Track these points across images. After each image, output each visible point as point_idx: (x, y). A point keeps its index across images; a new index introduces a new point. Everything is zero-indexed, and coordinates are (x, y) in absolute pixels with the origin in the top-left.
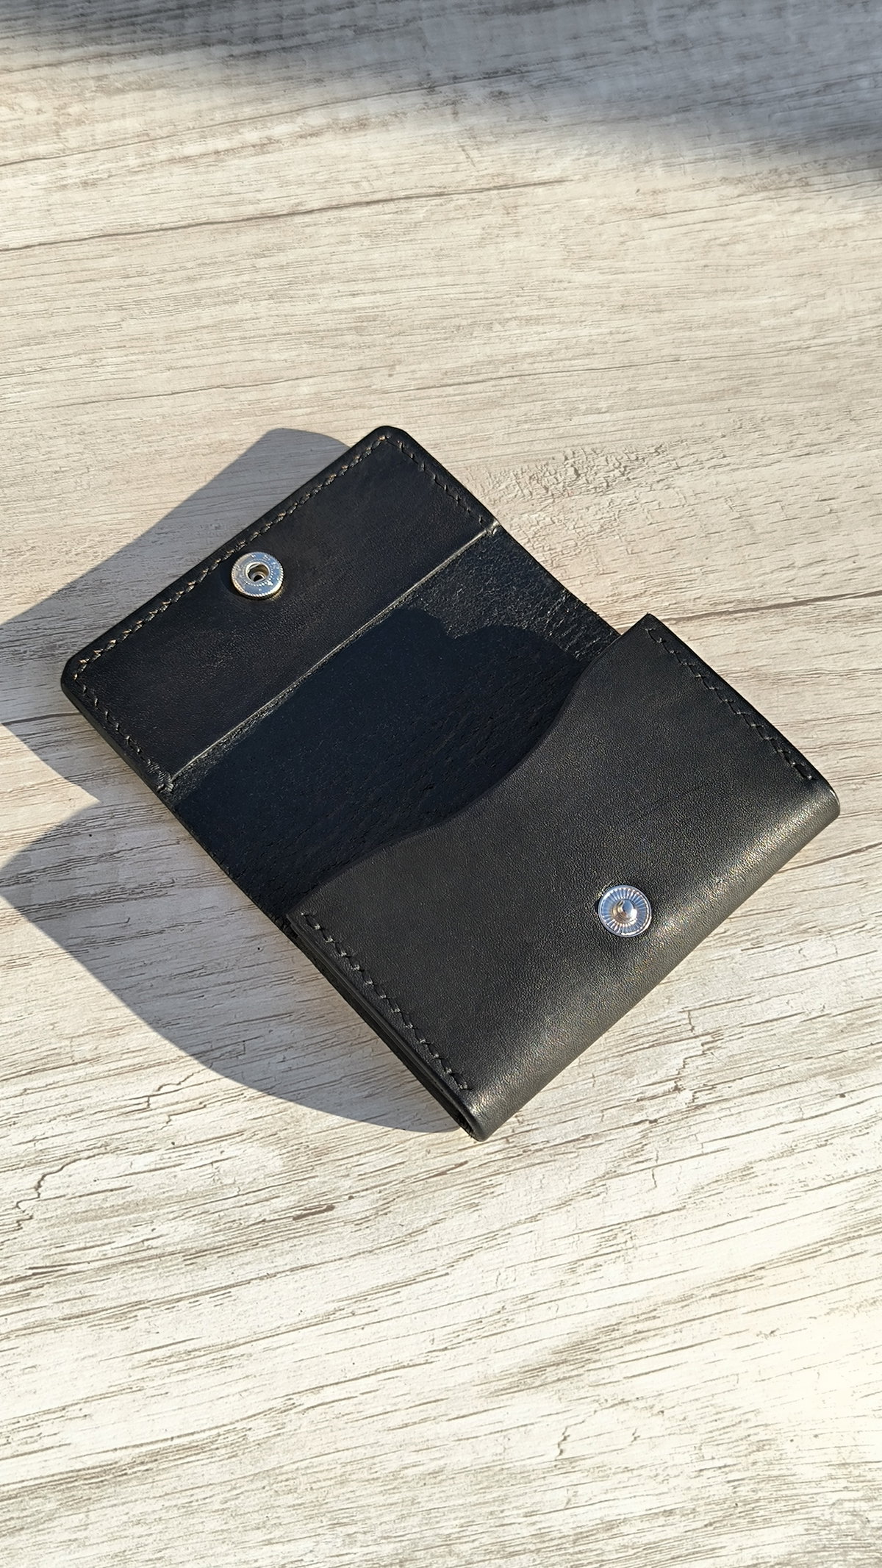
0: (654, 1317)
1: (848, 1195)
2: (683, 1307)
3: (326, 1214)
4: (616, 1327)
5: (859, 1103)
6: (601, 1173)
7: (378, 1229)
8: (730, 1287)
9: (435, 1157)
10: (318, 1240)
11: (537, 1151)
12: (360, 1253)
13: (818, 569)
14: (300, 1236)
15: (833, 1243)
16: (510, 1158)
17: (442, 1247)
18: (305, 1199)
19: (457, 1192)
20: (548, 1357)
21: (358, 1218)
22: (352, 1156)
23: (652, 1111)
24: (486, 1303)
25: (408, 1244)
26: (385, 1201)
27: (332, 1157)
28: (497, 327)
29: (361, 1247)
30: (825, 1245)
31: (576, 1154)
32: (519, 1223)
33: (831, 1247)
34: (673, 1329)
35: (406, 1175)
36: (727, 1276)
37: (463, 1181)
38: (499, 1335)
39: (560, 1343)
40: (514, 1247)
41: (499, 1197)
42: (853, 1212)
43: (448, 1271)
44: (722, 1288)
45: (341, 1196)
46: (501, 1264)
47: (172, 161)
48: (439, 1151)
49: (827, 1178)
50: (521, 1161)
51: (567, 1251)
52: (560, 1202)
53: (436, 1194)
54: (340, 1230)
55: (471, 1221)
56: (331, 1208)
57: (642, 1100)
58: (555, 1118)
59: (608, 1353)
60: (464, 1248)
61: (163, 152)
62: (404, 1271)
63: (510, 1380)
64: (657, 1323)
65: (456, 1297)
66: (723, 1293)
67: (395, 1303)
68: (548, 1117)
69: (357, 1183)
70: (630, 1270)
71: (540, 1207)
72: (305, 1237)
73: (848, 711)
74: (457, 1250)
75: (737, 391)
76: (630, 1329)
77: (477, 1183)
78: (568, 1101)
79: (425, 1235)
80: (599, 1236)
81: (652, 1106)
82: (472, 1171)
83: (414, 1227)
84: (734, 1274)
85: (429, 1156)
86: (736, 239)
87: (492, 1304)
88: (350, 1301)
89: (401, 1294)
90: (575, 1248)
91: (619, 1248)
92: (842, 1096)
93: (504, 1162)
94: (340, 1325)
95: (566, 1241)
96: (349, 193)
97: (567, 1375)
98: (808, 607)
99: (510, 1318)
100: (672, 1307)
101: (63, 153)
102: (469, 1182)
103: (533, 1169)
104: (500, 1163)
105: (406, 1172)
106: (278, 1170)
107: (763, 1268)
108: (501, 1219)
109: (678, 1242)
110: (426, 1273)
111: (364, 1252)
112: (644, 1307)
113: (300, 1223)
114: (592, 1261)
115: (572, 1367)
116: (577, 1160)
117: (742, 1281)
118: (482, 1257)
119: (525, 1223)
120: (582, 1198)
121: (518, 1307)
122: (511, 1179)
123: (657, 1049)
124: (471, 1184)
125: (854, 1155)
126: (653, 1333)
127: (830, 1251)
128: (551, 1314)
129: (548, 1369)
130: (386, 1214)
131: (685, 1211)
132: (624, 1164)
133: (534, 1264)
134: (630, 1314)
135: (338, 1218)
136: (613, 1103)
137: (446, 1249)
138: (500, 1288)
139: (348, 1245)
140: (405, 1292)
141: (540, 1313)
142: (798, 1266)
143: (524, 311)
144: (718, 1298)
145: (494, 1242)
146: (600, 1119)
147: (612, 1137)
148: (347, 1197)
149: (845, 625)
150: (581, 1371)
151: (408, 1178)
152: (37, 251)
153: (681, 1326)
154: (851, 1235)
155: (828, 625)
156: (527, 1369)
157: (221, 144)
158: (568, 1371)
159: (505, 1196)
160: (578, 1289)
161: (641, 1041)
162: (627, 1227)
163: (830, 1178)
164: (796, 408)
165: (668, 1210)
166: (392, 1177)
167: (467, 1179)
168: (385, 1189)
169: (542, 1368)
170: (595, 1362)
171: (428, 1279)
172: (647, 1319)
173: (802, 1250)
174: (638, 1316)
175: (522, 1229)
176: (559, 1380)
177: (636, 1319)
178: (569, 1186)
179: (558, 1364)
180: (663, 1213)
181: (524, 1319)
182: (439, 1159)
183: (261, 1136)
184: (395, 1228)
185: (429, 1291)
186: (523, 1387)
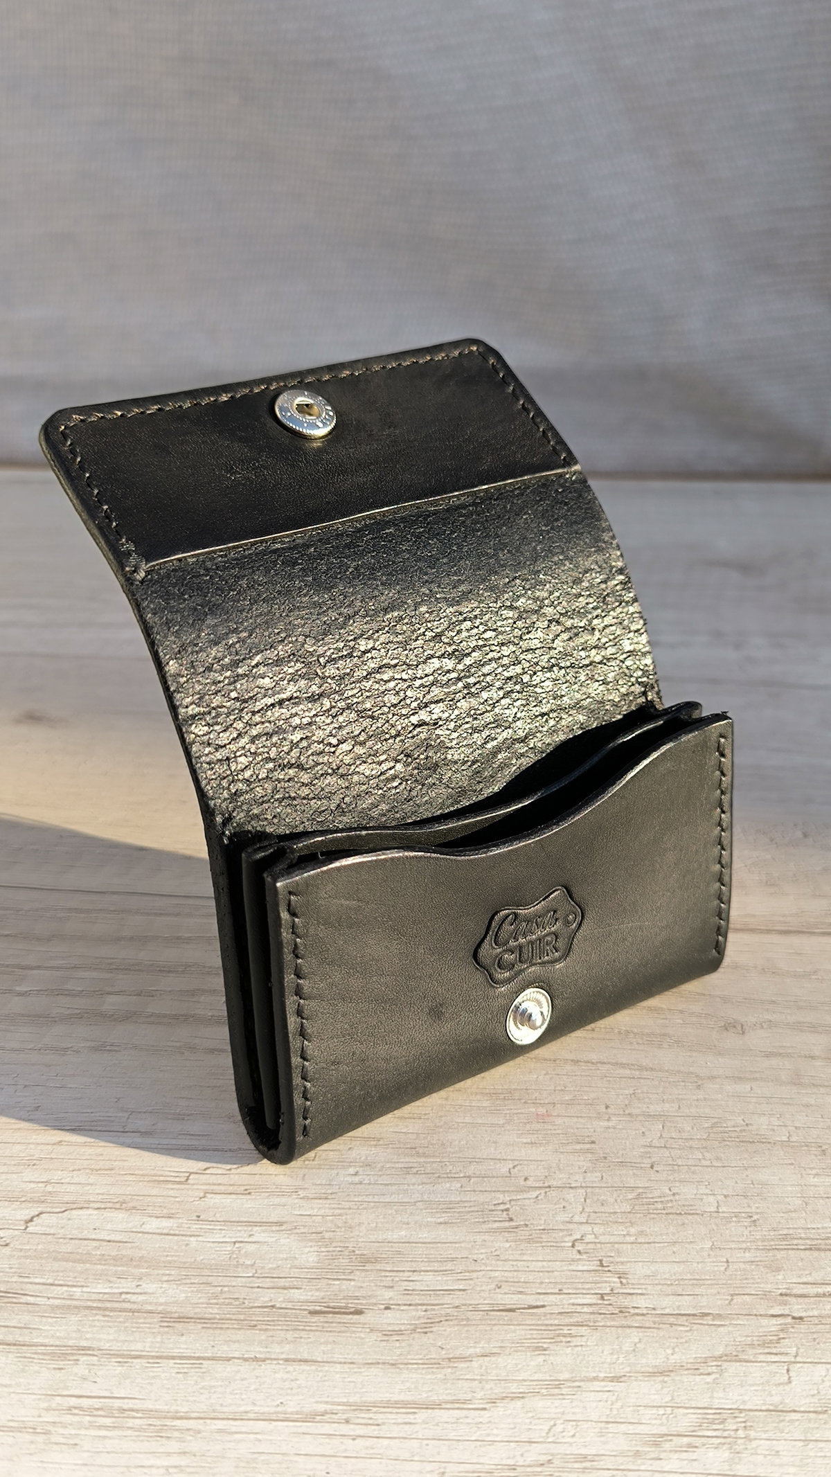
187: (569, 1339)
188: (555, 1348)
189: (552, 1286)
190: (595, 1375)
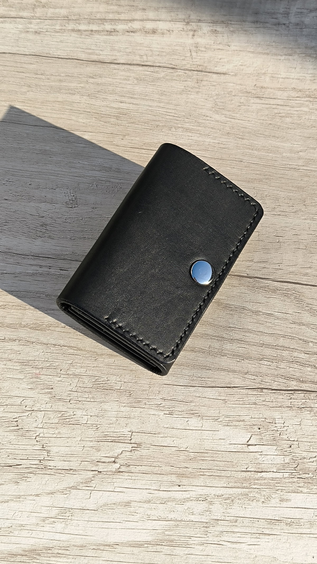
0: (67, 550)
1: (164, 527)
2: (80, 549)
4: (51, 549)
5: (185, 491)
6: (71, 486)
8: (102, 548)
9: (10, 459)
11: (50, 469)
13: (263, 265)
15: (150, 544)
16: (38, 468)
19: (13, 475)
20: (20, 551)
23: (101, 467)
24: (6, 522)
28: (173, 129)
30: (146, 544)
31: (64, 475)
32: (31, 495)
33: (149, 545)
34: (73, 557)
36: (102, 543)
37: (17, 471)
38: (5, 537)
39: (26, 547)
40: (25, 504)
41: (28, 483)
42: (163, 534)
44: (98, 547)
46: (18, 509)
47: (73, 30)
48: (13, 457)
49: (159, 517)
50: (42, 471)
51: (45, 512)
52: (50, 492)
53: (5, 473)
55: (13, 488)
57: (99, 462)
58: (62, 458)
59: (44, 558)
60: (6, 498)
61: (71, 26)
63: (2, 555)
64: (68, 552)
66: (98, 549)
68: (60, 457)
70: (66, 528)
71: (42, 492)
73: (250, 328)
74: (3, 498)
75: (260, 180)
76: (56, 551)
77: (22, 474)
78: (70, 453)
80: (59, 511)
81: (102, 466)
82: (22, 469)
84: (106, 543)
85: (8, 458)
86: (288, 115)
87: (8, 523)
90: (48, 512)
91: (65, 518)
92: (179, 486)
93: (36, 469)
95: (46, 508)
96: (137, 59)
97: (25, 561)
98: (251, 280)
99: (12, 531)
100: (76, 548)
101: (33, 18)
103: (45, 475)
104: (34, 469)
107: (118, 544)
108: (25, 491)
109: (89, 523)
112: (65, 544)
114: (53, 519)
115: (27, 558)
116: (64, 478)
117: (107, 547)
118: (12, 504)
119: (33, 496)
120: (59, 493)
121: (17, 528)
122: (35, 477)
123: (113, 443)
124: (19, 474)
125: (174, 511)
126: (64, 556)
127: (147, 547)
128: (28, 535)
129: (18, 556)
131: (97, 512)
132: (81, 485)
133: (30, 513)
134: (59, 545)
136: (87, 460)
138: (13, 518)
141: (24, 533)
142: (132, 549)
143: (187, 125)
144: (95, 551)
145: (19, 500)
146: (79, 464)
147: (81, 473)
149: (264, 291)
150: (30, 561)
152: (7, 55)
153: (76, 557)
154: (159, 543)
155: (256, 289)
156: (10, 553)
157: (95, 27)
159: (30, 483)
160: (42, 529)
161: (108, 438)
162: (72, 511)
163: (160, 518)
164: (282, 194)
165: (90, 509)
167: (19, 472)
169: (16, 555)
170: (37, 559)
172: (64, 550)
173: (136, 542)
174: (61, 547)
175: (31, 498)
176: (20, 562)
177: (60, 548)
178: (56, 487)
179: (23, 556)
180: (88, 510)
181: (17, 533)
186: (6, 560)
187: (26, 479)
188: (22, 482)
189: (25, 456)
190: (31, 493)
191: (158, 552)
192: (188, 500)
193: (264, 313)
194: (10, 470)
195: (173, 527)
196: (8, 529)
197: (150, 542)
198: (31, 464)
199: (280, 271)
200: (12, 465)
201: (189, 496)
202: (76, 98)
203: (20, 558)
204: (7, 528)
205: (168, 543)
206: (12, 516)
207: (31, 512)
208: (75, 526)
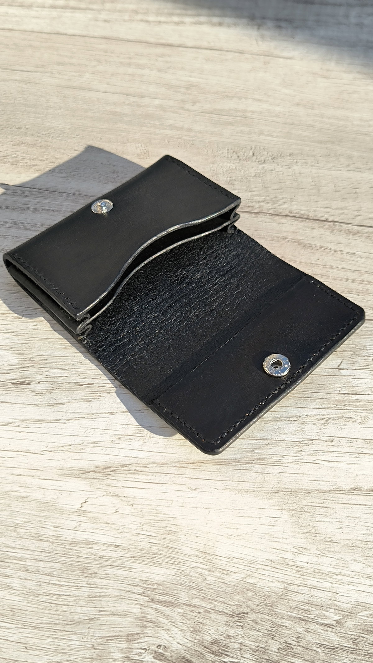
0: (146, 467)
1: (254, 445)
2: (160, 467)
3: (26, 386)
4: (128, 466)
5: (274, 411)
7: (44, 398)
8: (185, 465)
9: (81, 378)
10: (18, 394)
12: (32, 404)
13: (341, 211)
14: (11, 391)
15: (238, 462)
17: (68, 412)
18: (20, 378)
19: (84, 394)
20: (93, 468)
21: (38, 391)
22: (47, 368)
24: (76, 439)
25: (54, 407)
26: (53, 388)
27: (38, 366)
29: (35, 402)
30: (235, 462)
32: (105, 413)
33: (237, 463)
34: (152, 474)
35: (66, 381)
36: (185, 461)
37: (88, 390)
38: (76, 453)
39: (100, 464)
40: (98, 421)
41: (101, 401)
42: (253, 453)
43: (66, 422)
44: (181, 465)
45: (35, 381)
46: (89, 426)
47: (142, 21)
48: (84, 376)
49: (247, 436)
51: (120, 430)
53: (75, 392)
54: (29, 393)
55: (85, 406)
56: (29, 384)
59: (119, 475)
60: (77, 415)
61: (139, 17)
62: (48, 417)
63: (73, 472)
64: (147, 470)
65: (65, 433)
66: (181, 467)
67: (38, 427)
69: (44, 378)
70: (144, 445)
71: (116, 410)
72: (13, 392)
73: (332, 264)
74: (73, 415)
75: (333, 143)
76: (134, 468)
77: (94, 393)
79: (63, 406)
80: (136, 428)
82: (94, 388)
83: (60, 401)
84: (189, 461)
85: (79, 377)
87: (78, 440)
88: (20, 421)
89: (42, 425)
90: (124, 430)
91: (143, 435)
93: (109, 388)
94: (12, 428)
95: (122, 426)
96: (205, 44)
97: (98, 478)
98: (331, 224)
99: (84, 448)
100: (156, 465)
101: (103, 10)
102: (91, 391)
105: (66, 380)
106: (14, 364)
107: (203, 462)
108: (98, 409)
109: (170, 441)
110: (56, 420)
111: (34, 404)
112: (144, 461)
113: (14, 386)
114: (129, 437)
115: (101, 475)
117: (191, 465)
118: (83, 421)
119: (107, 414)
121: (89, 445)
122: (109, 396)
124: (91, 392)
125: (263, 431)
126: (143, 473)
127: (236, 465)
128: (102, 452)
129: (91, 473)
130: (50, 393)
133: (103, 430)
134: (136, 462)
135: (30, 389)
137: (69, 414)
138: (85, 435)
139: (29, 400)
140: (44, 424)
141: (97, 450)
142: (218, 466)
143: (257, 97)
144: (178, 468)
145: (91, 417)
148: (37, 382)
149: (344, 234)
150: (105, 478)
151: (65, 382)
152: (77, 37)
153: (156, 474)
154: (248, 462)
155: (337, 232)
156: (82, 470)
157: (163, 19)
158: (99, 476)
159: (103, 401)
160: (118, 446)
163: (249, 436)
164: (356, 154)
166: (60, 380)
167: (90, 390)
168: (55, 384)
169: (88, 472)
170: (112, 476)
171: (56, 423)
172: (142, 467)
173: (223, 460)
174: (139, 464)
175: (104, 415)
176: (93, 478)
177: (138, 465)
179: (96, 472)
181: (89, 450)
182: (82, 379)
183: (14, 350)
184: (52, 400)
185: (54, 427)
186: (77, 476)
191: (248, 470)
192: (278, 420)
193: (346, 253)
194: (81, 389)
195: (263, 445)
196: (79, 446)
197: (239, 460)
198: (104, 384)
199: (359, 217)
200: (83, 384)
201: (279, 416)
202: (146, 72)
203: (92, 475)
204: (77, 445)
205: (259, 462)
206: (83, 433)
207: (105, 429)
208: (154, 444)
